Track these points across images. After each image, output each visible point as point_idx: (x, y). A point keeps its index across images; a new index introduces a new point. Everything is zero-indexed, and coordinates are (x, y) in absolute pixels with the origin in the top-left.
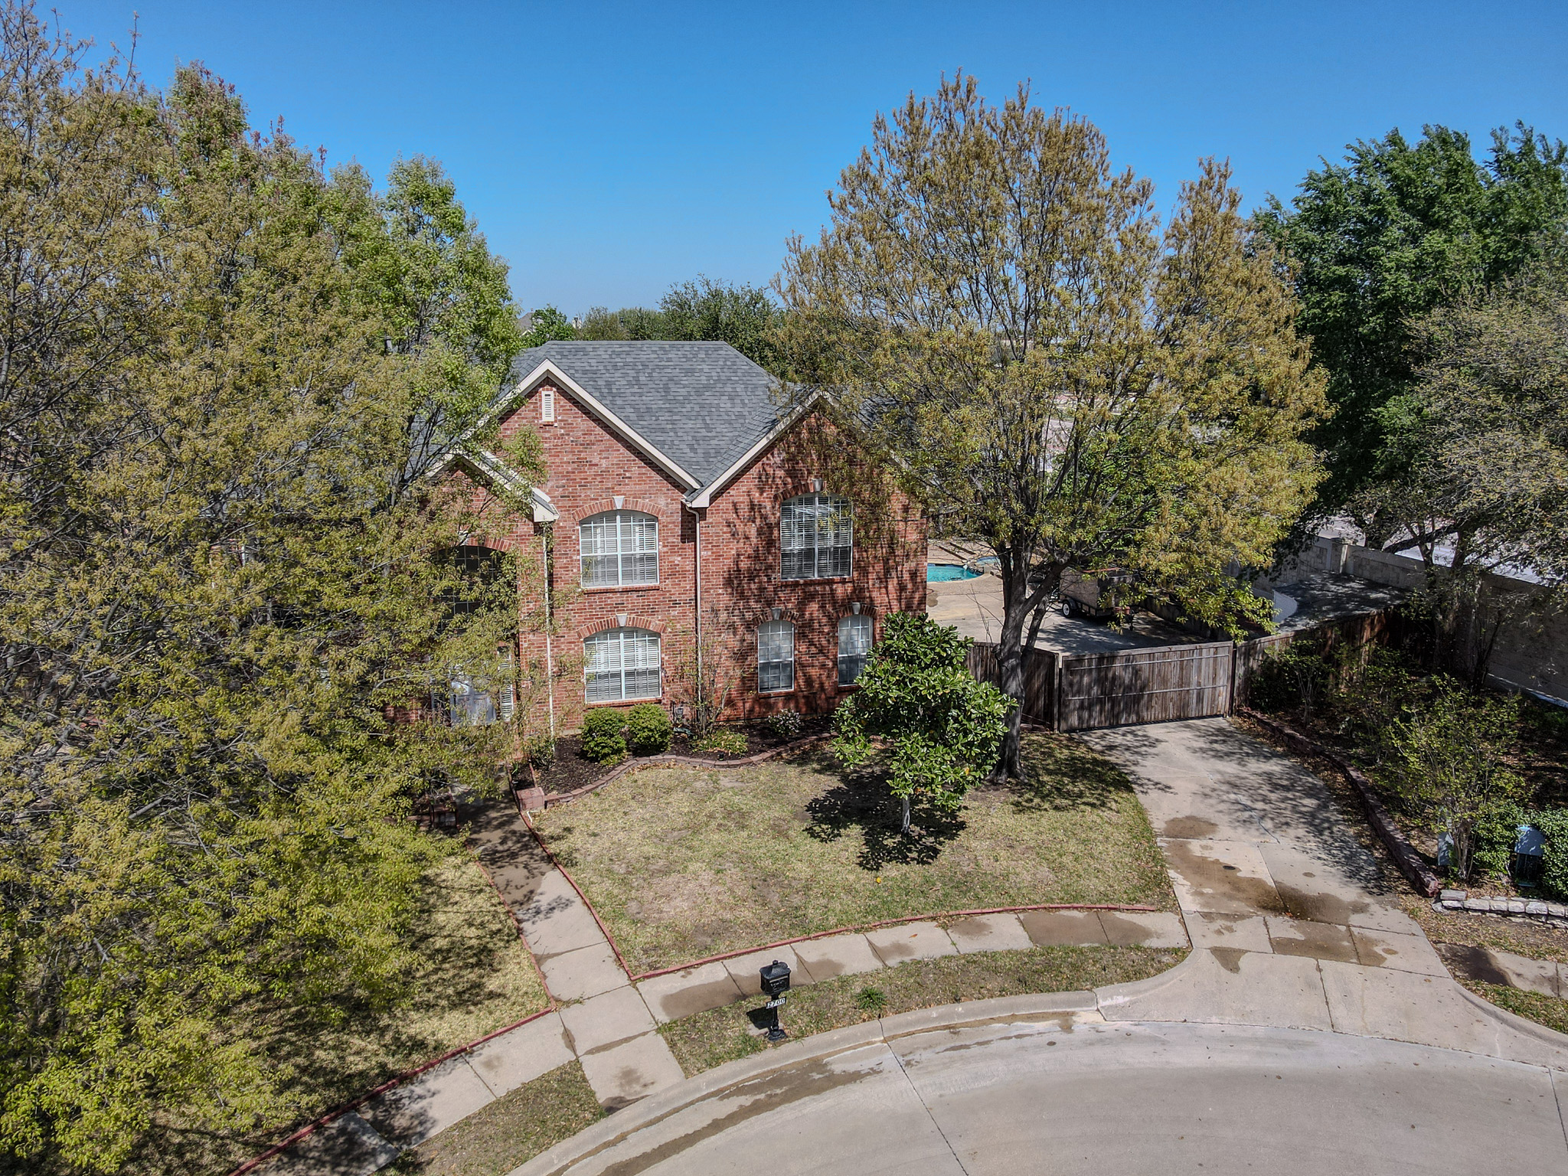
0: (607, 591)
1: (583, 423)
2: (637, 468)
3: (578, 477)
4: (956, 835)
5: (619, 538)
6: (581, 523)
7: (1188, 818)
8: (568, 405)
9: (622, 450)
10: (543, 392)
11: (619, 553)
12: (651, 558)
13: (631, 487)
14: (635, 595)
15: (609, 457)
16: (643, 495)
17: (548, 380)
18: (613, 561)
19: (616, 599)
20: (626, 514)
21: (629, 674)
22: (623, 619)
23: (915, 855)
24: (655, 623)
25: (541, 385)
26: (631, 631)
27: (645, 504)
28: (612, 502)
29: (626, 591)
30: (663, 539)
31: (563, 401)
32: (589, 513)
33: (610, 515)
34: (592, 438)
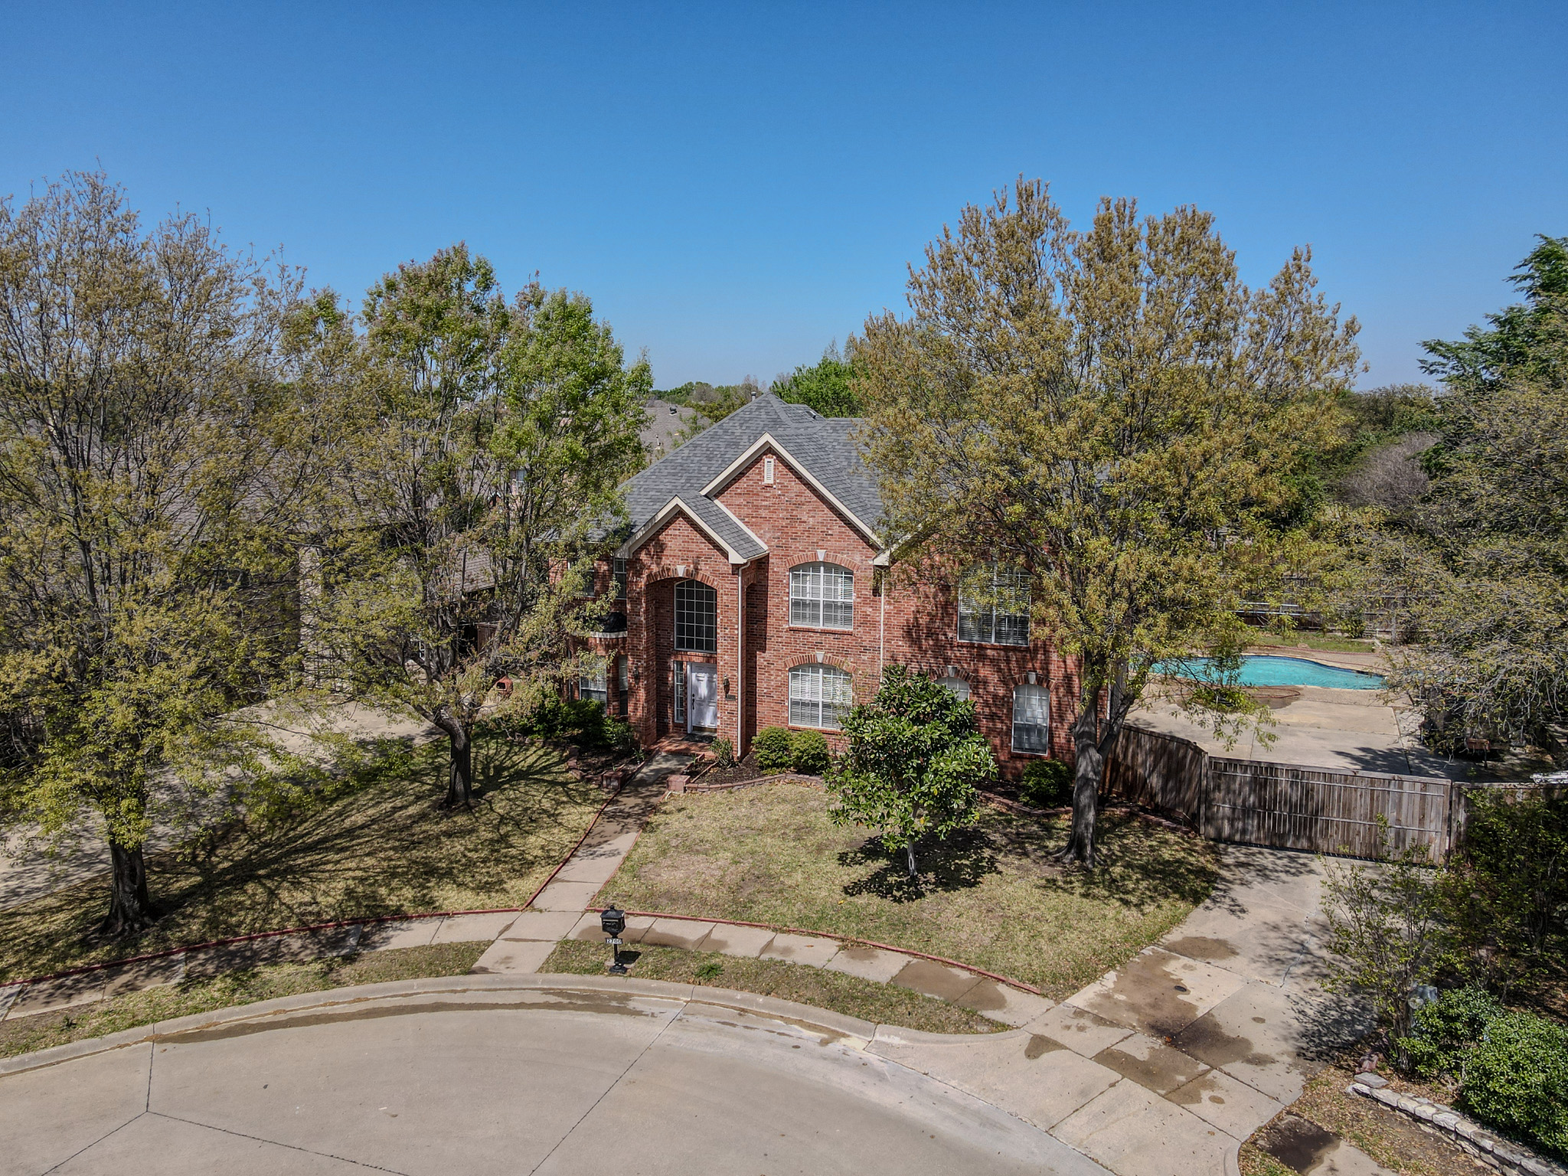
0: (809, 631)
1: (796, 486)
2: (837, 527)
3: (790, 531)
4: (955, 889)
5: (822, 586)
6: (791, 569)
7: (1217, 941)
8: (785, 471)
9: (826, 510)
10: (766, 459)
11: (821, 599)
12: (848, 607)
13: (832, 543)
14: (832, 637)
15: (814, 517)
16: (841, 551)
17: (769, 450)
18: (815, 605)
19: (816, 638)
20: (829, 567)
21: (825, 706)
22: (820, 656)
23: (898, 894)
24: (849, 664)
25: (765, 454)
26: (829, 668)
27: (843, 559)
28: (816, 555)
29: (824, 632)
30: (858, 591)
31: (781, 467)
32: (797, 563)
33: (815, 566)
34: (803, 499)
